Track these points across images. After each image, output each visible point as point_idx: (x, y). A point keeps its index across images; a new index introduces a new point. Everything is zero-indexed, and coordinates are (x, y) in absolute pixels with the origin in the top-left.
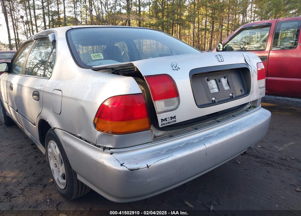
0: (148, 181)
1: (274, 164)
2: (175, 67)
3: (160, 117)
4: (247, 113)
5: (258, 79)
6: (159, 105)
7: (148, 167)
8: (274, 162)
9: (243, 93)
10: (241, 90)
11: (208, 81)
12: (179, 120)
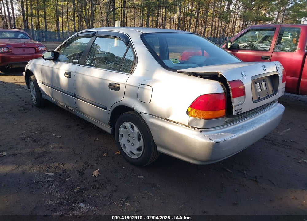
0: (224, 150)
1: (279, 145)
2: (244, 75)
3: (235, 108)
4: (271, 106)
5: (282, 82)
6: (235, 101)
7: (225, 141)
8: (278, 143)
9: (273, 92)
10: (272, 90)
11: (256, 84)
12: (243, 111)
